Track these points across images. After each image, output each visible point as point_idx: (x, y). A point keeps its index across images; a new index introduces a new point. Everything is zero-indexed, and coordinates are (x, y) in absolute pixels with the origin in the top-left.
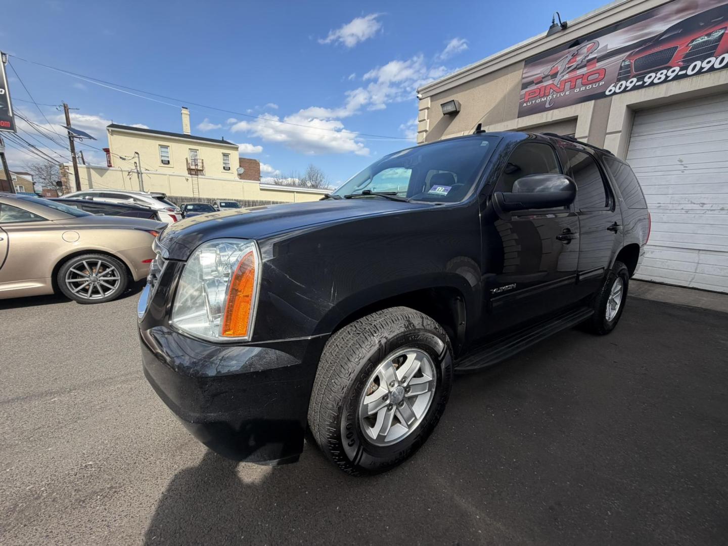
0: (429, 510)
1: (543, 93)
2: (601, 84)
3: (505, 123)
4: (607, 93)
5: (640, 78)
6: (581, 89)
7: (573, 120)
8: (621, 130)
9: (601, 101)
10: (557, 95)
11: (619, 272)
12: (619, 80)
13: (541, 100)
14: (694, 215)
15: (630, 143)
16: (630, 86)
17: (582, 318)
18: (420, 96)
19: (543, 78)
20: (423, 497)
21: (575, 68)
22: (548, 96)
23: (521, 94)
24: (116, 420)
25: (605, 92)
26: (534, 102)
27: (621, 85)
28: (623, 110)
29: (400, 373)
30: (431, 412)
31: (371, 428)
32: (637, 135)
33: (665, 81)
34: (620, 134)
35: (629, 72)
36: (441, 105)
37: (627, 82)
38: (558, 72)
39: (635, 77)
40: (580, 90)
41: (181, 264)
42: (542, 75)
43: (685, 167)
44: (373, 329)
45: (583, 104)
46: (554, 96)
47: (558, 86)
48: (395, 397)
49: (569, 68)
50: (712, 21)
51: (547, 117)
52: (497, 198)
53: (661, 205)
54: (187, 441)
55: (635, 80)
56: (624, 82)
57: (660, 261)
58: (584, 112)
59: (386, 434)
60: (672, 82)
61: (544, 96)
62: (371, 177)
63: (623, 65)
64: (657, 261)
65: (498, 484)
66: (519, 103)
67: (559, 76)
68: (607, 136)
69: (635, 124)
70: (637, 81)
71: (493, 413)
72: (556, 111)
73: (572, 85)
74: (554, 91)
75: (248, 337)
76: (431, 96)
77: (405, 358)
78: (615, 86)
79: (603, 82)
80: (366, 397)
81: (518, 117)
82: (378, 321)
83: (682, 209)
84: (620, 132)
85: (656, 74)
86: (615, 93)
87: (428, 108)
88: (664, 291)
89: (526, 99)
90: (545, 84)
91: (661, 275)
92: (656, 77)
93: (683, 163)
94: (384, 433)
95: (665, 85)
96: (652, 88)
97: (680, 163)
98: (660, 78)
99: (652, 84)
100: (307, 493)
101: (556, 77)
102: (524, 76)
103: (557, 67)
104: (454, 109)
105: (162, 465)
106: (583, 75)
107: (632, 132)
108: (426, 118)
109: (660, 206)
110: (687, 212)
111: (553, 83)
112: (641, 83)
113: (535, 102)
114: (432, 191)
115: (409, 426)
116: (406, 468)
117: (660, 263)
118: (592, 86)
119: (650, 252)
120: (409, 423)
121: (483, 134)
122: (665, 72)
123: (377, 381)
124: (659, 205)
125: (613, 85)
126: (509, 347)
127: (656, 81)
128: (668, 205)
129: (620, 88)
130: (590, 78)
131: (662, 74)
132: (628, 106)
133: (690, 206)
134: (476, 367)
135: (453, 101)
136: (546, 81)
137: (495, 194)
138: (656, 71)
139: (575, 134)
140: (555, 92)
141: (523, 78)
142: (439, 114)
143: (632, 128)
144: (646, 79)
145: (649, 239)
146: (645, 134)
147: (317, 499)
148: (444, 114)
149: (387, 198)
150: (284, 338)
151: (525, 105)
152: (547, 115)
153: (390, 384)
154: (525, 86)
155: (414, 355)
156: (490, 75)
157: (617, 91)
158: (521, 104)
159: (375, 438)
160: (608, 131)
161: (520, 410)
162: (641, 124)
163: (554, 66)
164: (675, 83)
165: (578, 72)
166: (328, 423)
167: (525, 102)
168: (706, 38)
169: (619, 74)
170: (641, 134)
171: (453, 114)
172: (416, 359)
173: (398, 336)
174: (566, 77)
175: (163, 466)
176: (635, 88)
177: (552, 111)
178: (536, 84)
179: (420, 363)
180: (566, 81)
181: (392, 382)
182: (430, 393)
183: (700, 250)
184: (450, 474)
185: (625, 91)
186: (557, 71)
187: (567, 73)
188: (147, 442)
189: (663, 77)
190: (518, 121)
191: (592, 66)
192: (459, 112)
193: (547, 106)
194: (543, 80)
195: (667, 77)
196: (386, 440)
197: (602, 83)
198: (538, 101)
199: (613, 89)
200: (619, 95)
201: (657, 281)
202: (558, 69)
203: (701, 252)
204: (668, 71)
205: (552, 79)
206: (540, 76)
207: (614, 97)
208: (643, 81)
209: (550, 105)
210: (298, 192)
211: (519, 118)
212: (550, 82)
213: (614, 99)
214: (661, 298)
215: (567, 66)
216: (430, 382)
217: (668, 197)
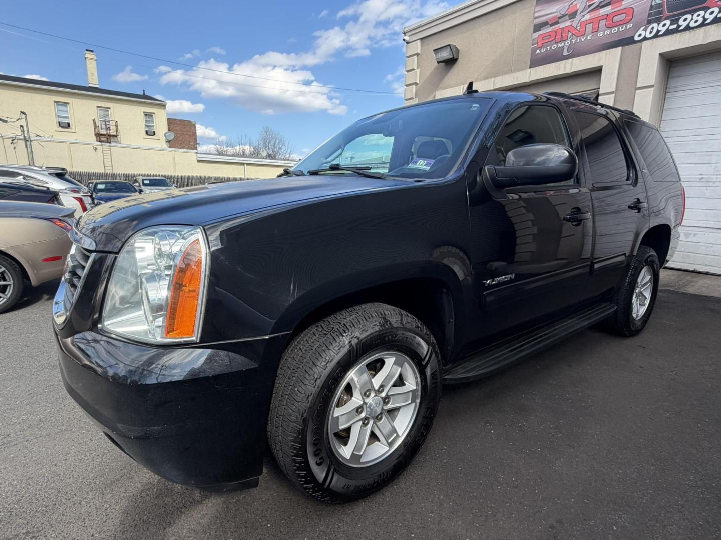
0: (413, 536)
1: (560, 36)
2: (628, 28)
3: (515, 75)
4: (637, 38)
5: (675, 21)
6: (606, 34)
7: (596, 72)
8: (653, 84)
9: (628, 48)
10: (577, 40)
11: (647, 259)
12: (650, 23)
13: (557, 46)
15: (666, 101)
16: (663, 30)
17: (602, 315)
18: (407, 38)
19: (560, 18)
20: (406, 523)
21: (599, 6)
22: (566, 41)
23: (533, 38)
24: (25, 457)
25: (633, 37)
26: (549, 48)
27: (653, 28)
28: (656, 60)
29: (377, 382)
30: (415, 428)
31: (343, 447)
32: (673, 90)
33: (703, 25)
34: (653, 89)
35: (661, 13)
36: (434, 51)
37: (659, 25)
38: (576, 12)
39: (668, 19)
40: (604, 34)
41: (112, 256)
42: (558, 15)
44: (343, 328)
45: (608, 51)
46: (574, 41)
47: (578, 28)
48: (371, 410)
49: (590, 6)
51: (565, 68)
52: (488, 172)
53: (704, 177)
54: (118, 477)
55: (668, 22)
56: (655, 25)
57: (703, 246)
58: (610, 61)
59: (361, 454)
60: (710, 26)
61: (561, 41)
62: (342, 147)
63: (653, 4)
64: (701, 246)
65: (493, 505)
66: (531, 49)
67: (578, 17)
68: (638, 92)
69: (670, 76)
70: (671, 25)
71: (493, 430)
72: (576, 60)
73: (595, 28)
74: (573, 34)
75: (195, 338)
76: (421, 39)
77: (381, 363)
78: (645, 30)
79: (632, 25)
80: (336, 409)
81: (530, 68)
82: (348, 319)
84: (652, 86)
85: (693, 15)
86: (645, 39)
87: (417, 55)
88: (709, 282)
89: (540, 43)
90: (562, 26)
91: (706, 263)
92: (692, 19)
94: (360, 452)
95: (702, 30)
96: (688, 33)
98: (696, 22)
99: (688, 28)
100: (269, 526)
101: (575, 18)
102: (536, 15)
103: (576, 5)
104: (451, 57)
105: (88, 506)
106: (608, 15)
107: (668, 86)
108: (415, 68)
109: (702, 179)
111: (572, 25)
112: (675, 27)
113: (551, 48)
114: (412, 166)
115: (390, 445)
116: (387, 494)
117: (704, 248)
118: (619, 30)
119: (692, 236)
120: (389, 441)
121: (475, 95)
122: (702, 13)
123: (349, 390)
124: (701, 177)
125: (643, 28)
126: (511, 351)
127: (692, 25)
128: (712, 177)
129: (651, 33)
130: (616, 19)
131: (699, 16)
132: (661, 55)
134: (470, 375)
135: (449, 45)
136: (563, 22)
137: (486, 168)
138: (692, 13)
139: (599, 89)
140: (574, 37)
141: (536, 18)
142: (431, 63)
143: (667, 82)
144: (681, 22)
145: (684, 218)
146: (684, 89)
147: (281, 532)
148: (438, 63)
149: (359, 174)
150: (238, 339)
151: (538, 52)
152: (565, 64)
153: (365, 394)
154: (537, 28)
155: (393, 360)
156: (495, 12)
157: (648, 36)
158: (534, 51)
159: (349, 458)
160: (638, 86)
161: (524, 425)
162: (679, 77)
163: (572, 4)
164: (714, 27)
165: (600, 12)
166: (291, 439)
167: (538, 49)
169: (650, 15)
170: (679, 89)
171: (450, 63)
172: (395, 364)
173: (371, 336)
174: (588, 17)
175: (90, 507)
176: (668, 33)
177: (571, 60)
178: (551, 26)
179: (400, 369)
180: (587, 23)
181: (367, 391)
182: (414, 404)
184: (438, 498)
185: (657, 36)
186: (575, 10)
187: (588, 13)
188: (68, 481)
189: (701, 20)
190: (530, 72)
191: (616, 5)
192: (456, 60)
193: (565, 53)
194: (560, 21)
195: (705, 20)
196: (362, 461)
197: (630, 26)
198: (554, 47)
199: (643, 34)
200: (650, 41)
201: (701, 271)
202: (577, 7)
204: (706, 12)
205: (570, 19)
206: (556, 16)
207: (644, 43)
208: (678, 24)
209: (568, 53)
210: (248, 165)
211: (532, 69)
212: (568, 24)
213: (645, 46)
214: (705, 292)
215: (588, 4)
216: (413, 392)
217: (711, 167)
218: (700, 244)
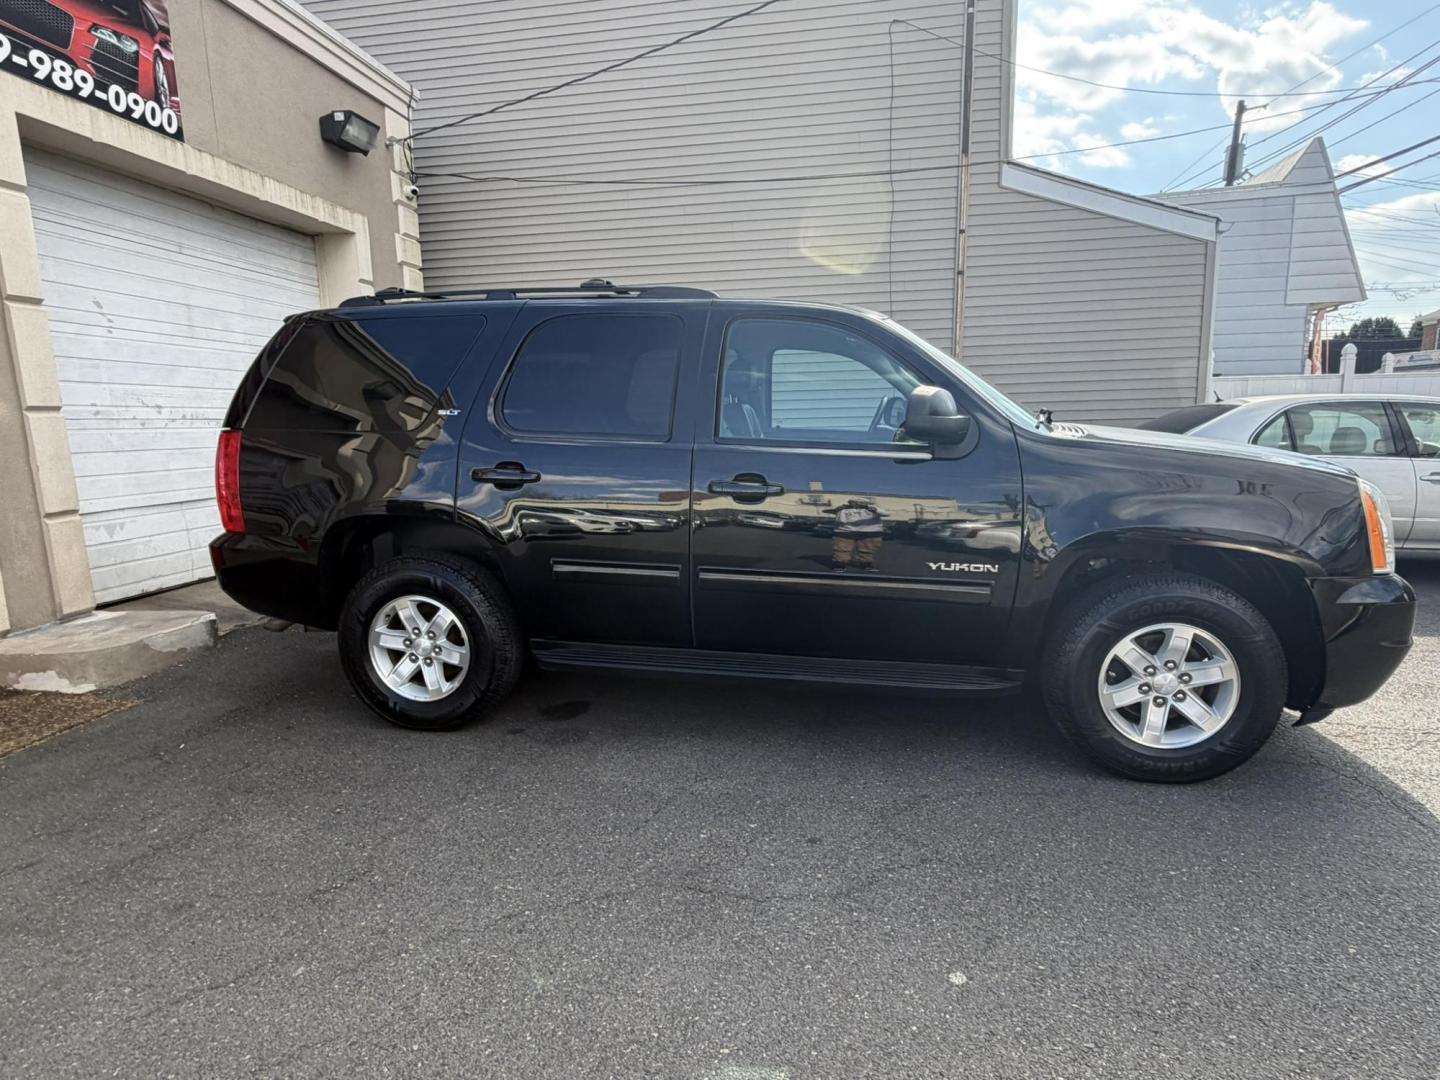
5: (20, 49)
8: (23, 184)
14: (154, 431)
28: (13, 125)
33: (74, 94)
39: (2, 33)
43: (110, 321)
50: (115, 7)
53: (99, 408)
57: (140, 543)
60: (88, 107)
64: (135, 544)
70: (14, 51)
83: (135, 419)
85: (52, 60)
91: (153, 574)
92: (53, 69)
93: (104, 311)
95: (78, 105)
96: (54, 95)
97: (98, 310)
98: (62, 79)
109: (97, 413)
110: (143, 424)
112: (23, 61)
117: (142, 547)
119: (118, 528)
122: (68, 67)
124: (94, 409)
127: (58, 82)
128: (110, 409)
131: (63, 68)
133: (142, 413)
144: (33, 60)
168: (114, 40)
183: (182, 503)
189: (69, 82)
195: (76, 85)
201: (152, 589)
203: (185, 506)
204: (73, 70)
208: (27, 59)
217: (105, 389)
218: (135, 541)
